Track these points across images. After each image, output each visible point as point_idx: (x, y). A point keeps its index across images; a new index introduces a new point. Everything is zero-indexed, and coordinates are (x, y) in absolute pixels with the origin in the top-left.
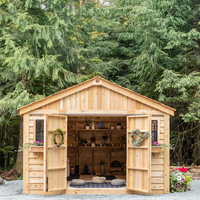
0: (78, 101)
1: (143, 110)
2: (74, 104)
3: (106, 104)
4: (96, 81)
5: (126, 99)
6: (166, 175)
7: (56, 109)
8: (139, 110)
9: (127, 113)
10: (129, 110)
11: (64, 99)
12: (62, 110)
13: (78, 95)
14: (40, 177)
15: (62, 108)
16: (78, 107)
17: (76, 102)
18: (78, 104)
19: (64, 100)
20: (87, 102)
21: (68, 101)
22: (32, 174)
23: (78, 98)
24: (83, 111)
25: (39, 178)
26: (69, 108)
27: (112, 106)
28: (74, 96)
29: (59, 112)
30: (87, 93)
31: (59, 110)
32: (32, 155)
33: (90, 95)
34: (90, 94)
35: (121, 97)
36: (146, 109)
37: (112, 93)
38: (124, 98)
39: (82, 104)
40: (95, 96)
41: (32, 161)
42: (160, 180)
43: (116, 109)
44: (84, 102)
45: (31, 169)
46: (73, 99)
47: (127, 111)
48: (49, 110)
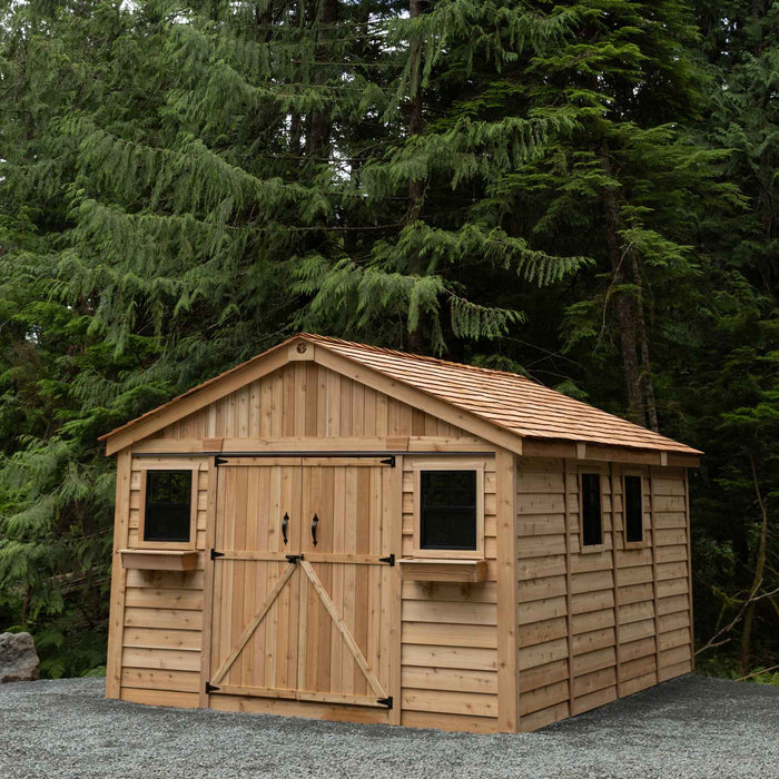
0: (255, 411)
1: (436, 438)
2: (243, 421)
3: (330, 420)
4: (299, 351)
5: (384, 402)
6: (503, 665)
7: (199, 439)
8: (422, 437)
9: (388, 447)
10: (393, 436)
11: (219, 404)
12: (212, 441)
13: (255, 392)
14: (151, 649)
15: (212, 435)
16: (255, 429)
17: (249, 416)
18: (254, 420)
19: (218, 411)
20: (277, 415)
21: (229, 412)
22: (131, 639)
23: (255, 402)
24: (267, 443)
25: (148, 652)
26: (230, 435)
27: (346, 424)
28: (245, 396)
29: (204, 446)
30: (279, 385)
31: (204, 442)
32: (134, 579)
33: (286, 393)
34: (286, 389)
35: (370, 398)
36: (443, 435)
37: (347, 385)
38: (380, 399)
39: (266, 420)
40: (301, 395)
41: (134, 598)
42: (487, 681)
43: (357, 435)
44: (269, 414)
45: (129, 621)
46: (242, 407)
47: (388, 441)
48: (182, 442)
